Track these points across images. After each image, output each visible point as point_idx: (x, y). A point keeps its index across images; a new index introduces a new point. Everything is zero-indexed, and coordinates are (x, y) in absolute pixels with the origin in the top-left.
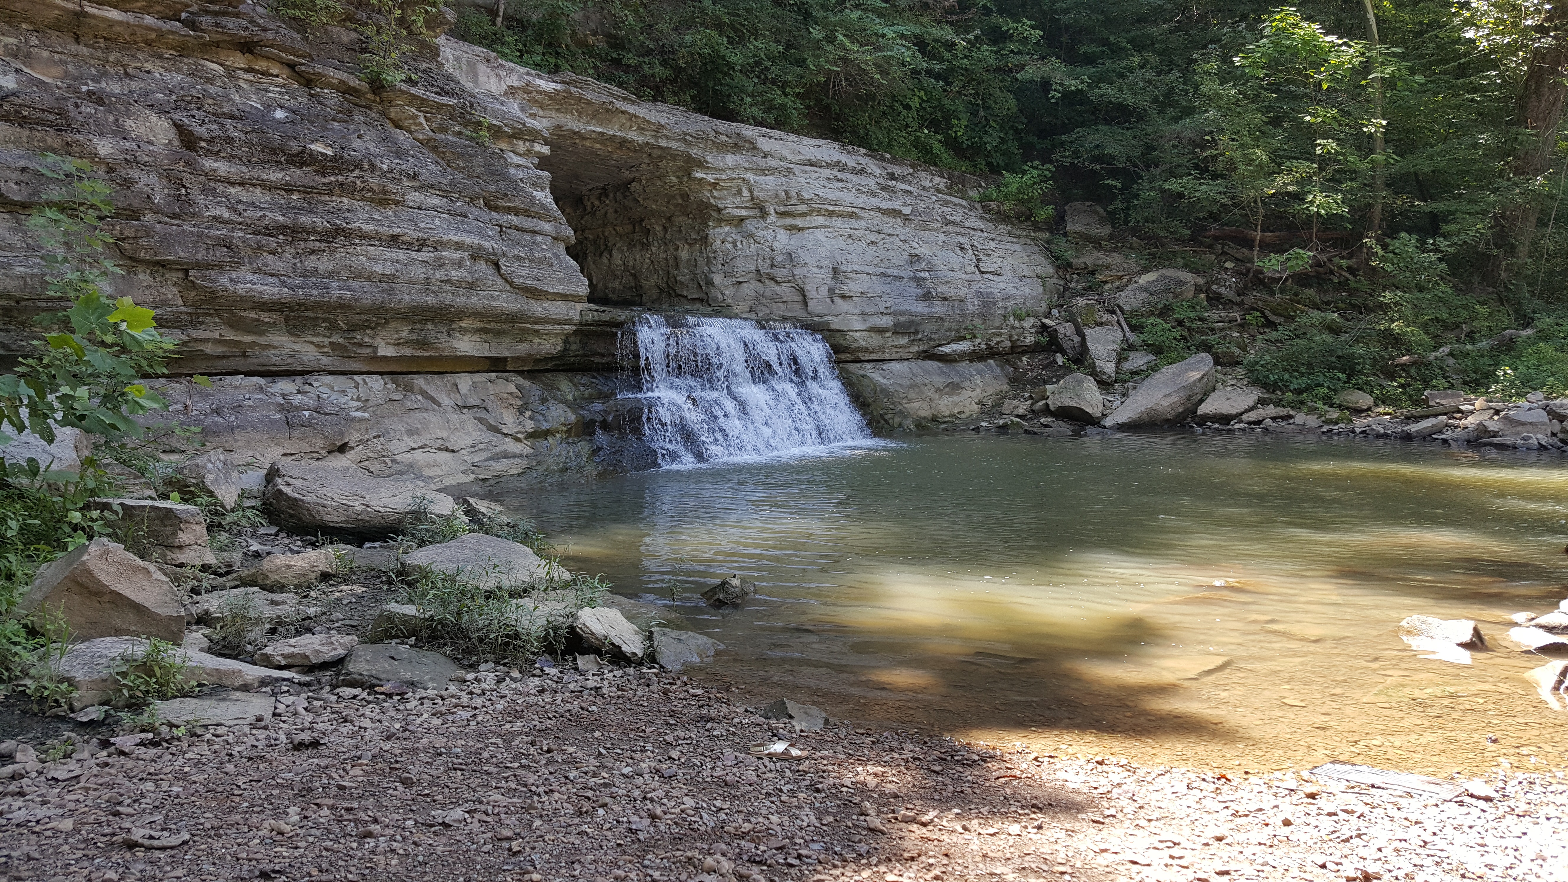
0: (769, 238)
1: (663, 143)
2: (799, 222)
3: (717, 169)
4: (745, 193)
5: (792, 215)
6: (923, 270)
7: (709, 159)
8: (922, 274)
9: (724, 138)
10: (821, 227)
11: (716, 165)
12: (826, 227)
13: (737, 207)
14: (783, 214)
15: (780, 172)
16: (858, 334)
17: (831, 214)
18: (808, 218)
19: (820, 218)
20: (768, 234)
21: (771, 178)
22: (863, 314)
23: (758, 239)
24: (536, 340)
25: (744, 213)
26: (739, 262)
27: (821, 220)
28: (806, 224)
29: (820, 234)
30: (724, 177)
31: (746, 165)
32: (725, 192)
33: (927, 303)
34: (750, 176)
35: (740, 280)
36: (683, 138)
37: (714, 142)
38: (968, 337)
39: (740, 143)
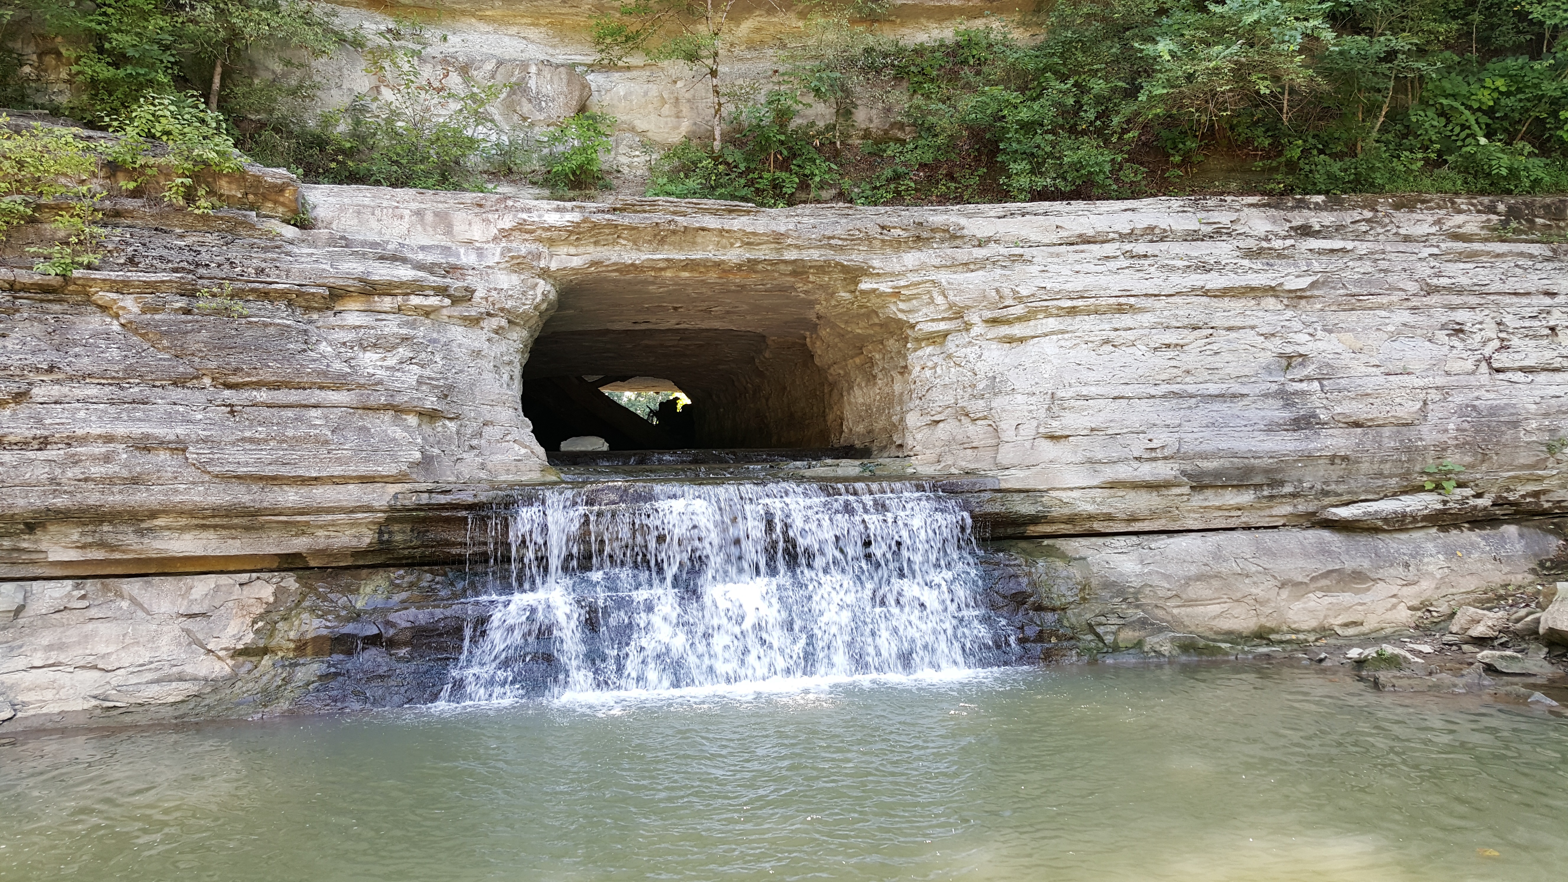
0: (972, 357)
1: (791, 255)
2: (1017, 330)
3: (892, 274)
4: (939, 300)
5: (1008, 322)
6: (1309, 379)
7: (876, 263)
8: (1304, 386)
9: (896, 232)
10: (1053, 333)
11: (888, 270)
12: (1063, 332)
13: (933, 320)
14: (994, 322)
15: (994, 263)
16: (1076, 494)
17: (1073, 311)
18: (1032, 323)
19: (1051, 320)
20: (971, 352)
21: (981, 273)
22: (1091, 462)
23: (958, 361)
24: (321, 533)
25: (943, 326)
26: (934, 394)
27: (1052, 323)
28: (1028, 332)
29: (1049, 346)
30: (902, 283)
31: (937, 262)
32: (914, 302)
33: (1301, 434)
34: (943, 277)
35: (936, 418)
36: (826, 242)
37: (883, 241)
38: (1429, 486)
39: (924, 235)
